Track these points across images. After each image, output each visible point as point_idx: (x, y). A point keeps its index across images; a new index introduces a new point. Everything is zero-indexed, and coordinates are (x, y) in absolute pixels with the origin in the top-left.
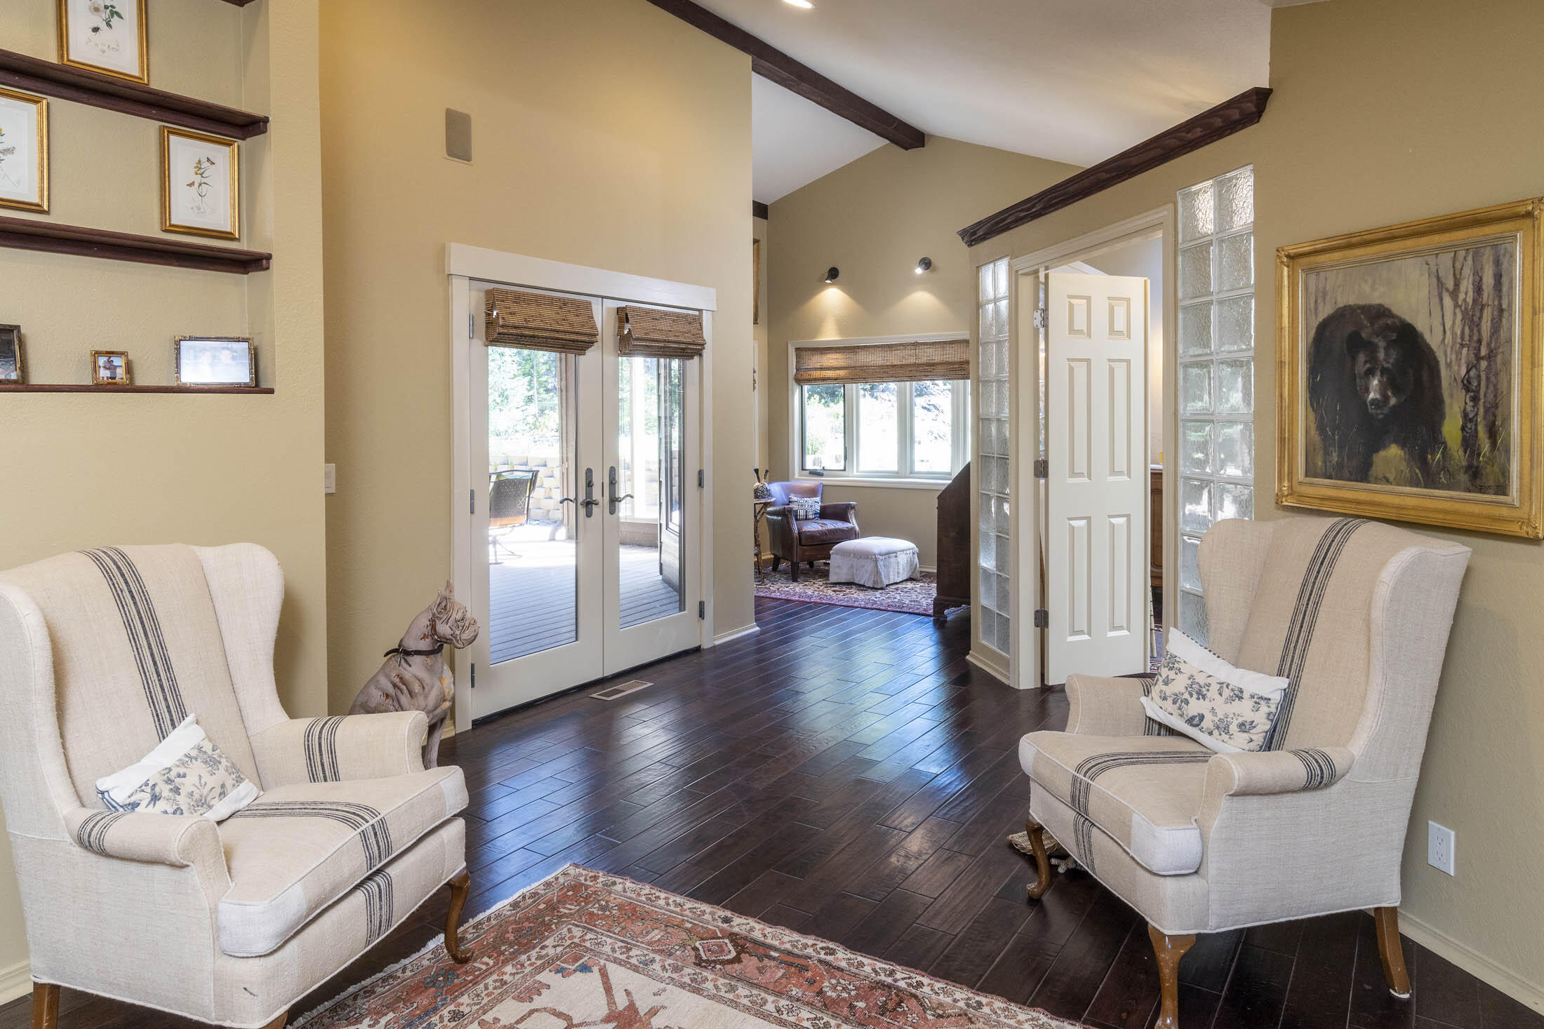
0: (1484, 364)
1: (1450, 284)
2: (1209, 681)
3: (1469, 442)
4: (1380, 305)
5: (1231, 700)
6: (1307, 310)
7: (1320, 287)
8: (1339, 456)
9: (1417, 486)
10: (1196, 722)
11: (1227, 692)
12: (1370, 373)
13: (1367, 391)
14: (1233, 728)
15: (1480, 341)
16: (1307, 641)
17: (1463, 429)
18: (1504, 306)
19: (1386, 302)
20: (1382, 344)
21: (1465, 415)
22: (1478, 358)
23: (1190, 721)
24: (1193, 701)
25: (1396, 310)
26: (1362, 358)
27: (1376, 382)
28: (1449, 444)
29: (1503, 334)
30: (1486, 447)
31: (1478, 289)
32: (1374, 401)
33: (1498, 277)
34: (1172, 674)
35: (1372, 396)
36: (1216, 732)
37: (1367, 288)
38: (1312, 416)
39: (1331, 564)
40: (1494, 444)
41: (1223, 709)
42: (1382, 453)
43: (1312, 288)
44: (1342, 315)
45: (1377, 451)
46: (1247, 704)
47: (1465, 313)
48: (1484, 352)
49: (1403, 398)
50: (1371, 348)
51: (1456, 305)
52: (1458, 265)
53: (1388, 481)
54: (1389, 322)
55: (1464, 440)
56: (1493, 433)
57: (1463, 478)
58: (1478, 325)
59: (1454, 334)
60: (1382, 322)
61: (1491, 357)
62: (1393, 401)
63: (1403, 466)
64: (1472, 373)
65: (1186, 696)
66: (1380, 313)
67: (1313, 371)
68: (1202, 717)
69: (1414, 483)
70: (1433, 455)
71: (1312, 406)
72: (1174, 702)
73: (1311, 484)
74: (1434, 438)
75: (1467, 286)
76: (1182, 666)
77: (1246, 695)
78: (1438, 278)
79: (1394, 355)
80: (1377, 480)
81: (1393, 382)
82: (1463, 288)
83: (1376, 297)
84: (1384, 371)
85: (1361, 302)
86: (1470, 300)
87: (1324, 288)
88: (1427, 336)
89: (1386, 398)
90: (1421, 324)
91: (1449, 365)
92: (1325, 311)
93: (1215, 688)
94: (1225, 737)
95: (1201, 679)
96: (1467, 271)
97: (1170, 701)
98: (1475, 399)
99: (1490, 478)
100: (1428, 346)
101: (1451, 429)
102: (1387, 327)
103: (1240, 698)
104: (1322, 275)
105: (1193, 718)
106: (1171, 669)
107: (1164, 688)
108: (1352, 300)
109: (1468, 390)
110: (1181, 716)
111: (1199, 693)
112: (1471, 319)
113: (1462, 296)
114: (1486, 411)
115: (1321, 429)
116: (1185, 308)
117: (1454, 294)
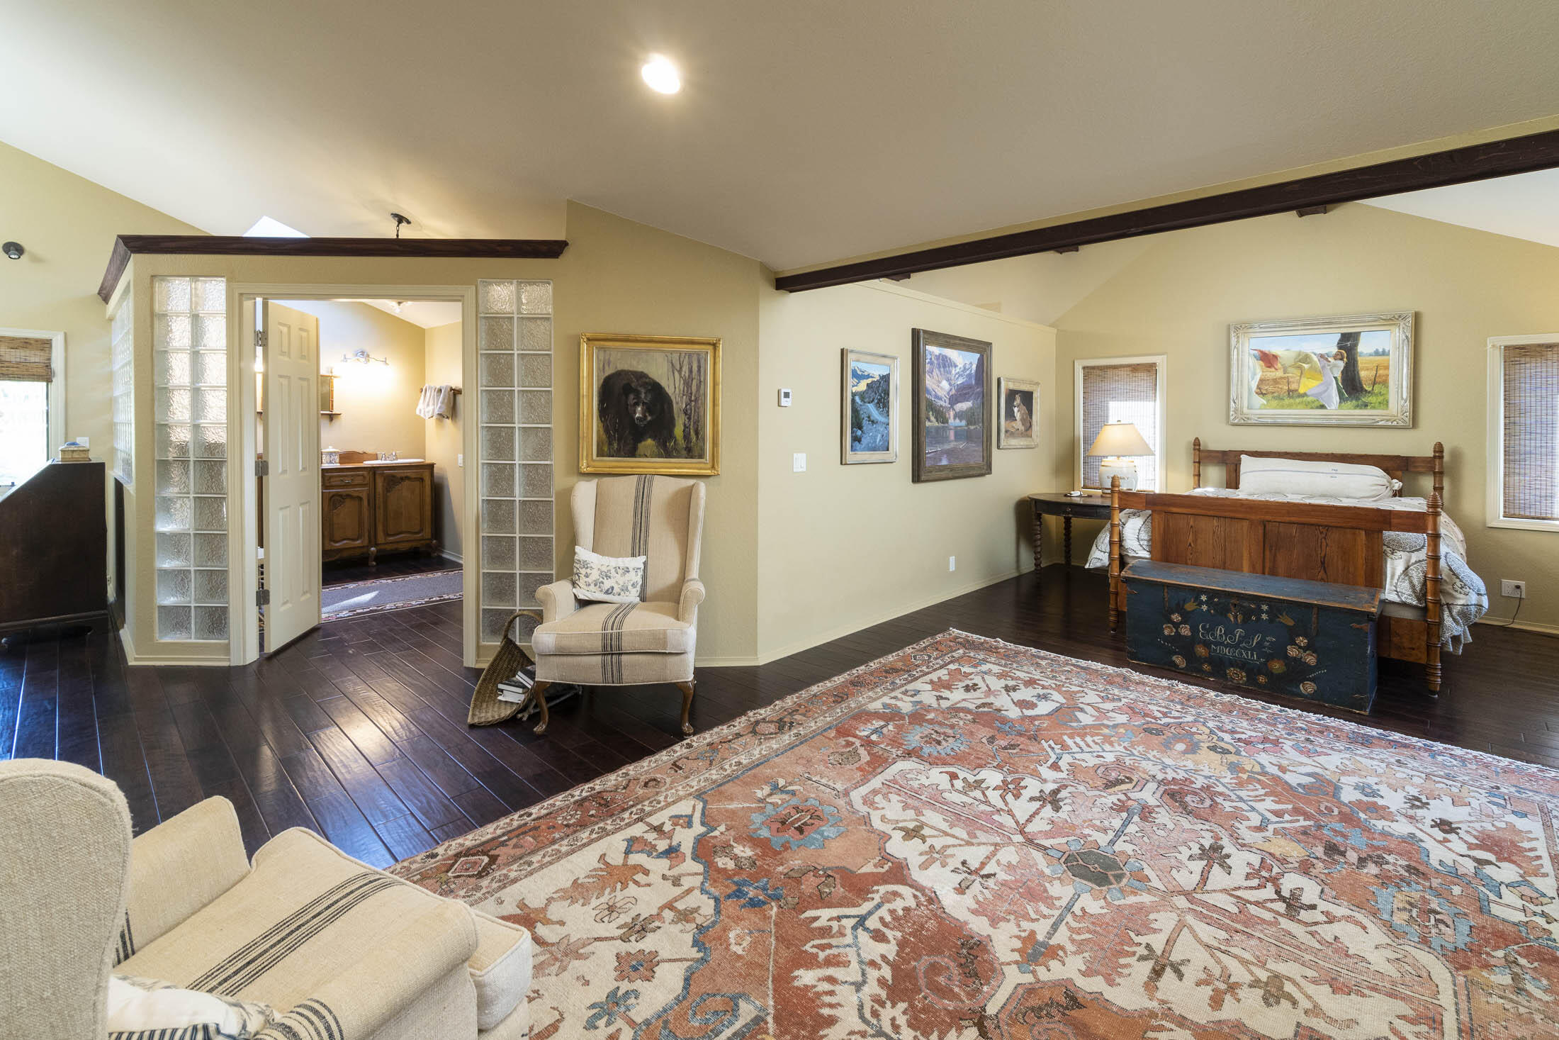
0: (693, 403)
1: (678, 368)
2: (608, 568)
3: (686, 437)
4: (642, 372)
5: (624, 574)
6: (598, 369)
7: (607, 358)
8: (618, 444)
9: (662, 457)
10: (610, 590)
11: (620, 571)
12: (637, 404)
13: (635, 413)
14: (630, 587)
15: (691, 394)
16: (647, 536)
17: (684, 431)
18: (702, 379)
19: (646, 371)
20: (643, 391)
21: (685, 425)
22: (691, 401)
23: (607, 592)
24: (605, 581)
25: (651, 375)
26: (632, 396)
27: (639, 409)
28: (678, 438)
29: (702, 392)
30: (694, 439)
31: (691, 371)
32: (638, 418)
33: (699, 367)
34: (589, 571)
35: (637, 415)
36: (622, 593)
37: (635, 363)
38: (601, 425)
39: (649, 496)
40: (697, 437)
41: (621, 580)
42: (643, 443)
43: (601, 357)
44: (619, 374)
45: (640, 442)
46: (632, 573)
47: (684, 381)
48: (693, 398)
49: (654, 417)
50: (637, 393)
51: (681, 377)
52: (682, 360)
53: (646, 456)
54: (647, 380)
55: (684, 436)
56: (697, 433)
57: (684, 452)
58: (691, 386)
59: (680, 390)
60: (644, 380)
61: (696, 401)
62: (649, 418)
63: (655, 449)
64: (688, 407)
65: (601, 579)
66: (641, 376)
67: (601, 402)
68: (613, 588)
69: (660, 456)
70: (670, 443)
71: (601, 419)
72: (595, 585)
73: (602, 461)
74: (671, 435)
75: (685, 369)
76: (592, 565)
77: (631, 569)
78: (672, 365)
79: (649, 397)
80: (640, 456)
81: (648, 409)
82: (684, 369)
83: (640, 368)
84: (644, 403)
85: (631, 369)
86: (687, 375)
87: (609, 359)
88: (667, 389)
89: (645, 416)
90: (664, 383)
91: (677, 403)
92: (609, 372)
93: (613, 571)
94: (627, 593)
95: (604, 569)
96: (686, 362)
97: (592, 585)
98: (689, 419)
99: (696, 451)
100: (667, 394)
101: (678, 431)
102: (646, 383)
103: (628, 572)
104: (608, 352)
105: (608, 590)
106: (587, 568)
107: (587, 579)
108: (626, 367)
109: (686, 414)
110: (601, 591)
111: (606, 576)
112: (688, 384)
113: (683, 373)
114: (694, 423)
115: (607, 431)
116: (481, 354)
117: (680, 371)
